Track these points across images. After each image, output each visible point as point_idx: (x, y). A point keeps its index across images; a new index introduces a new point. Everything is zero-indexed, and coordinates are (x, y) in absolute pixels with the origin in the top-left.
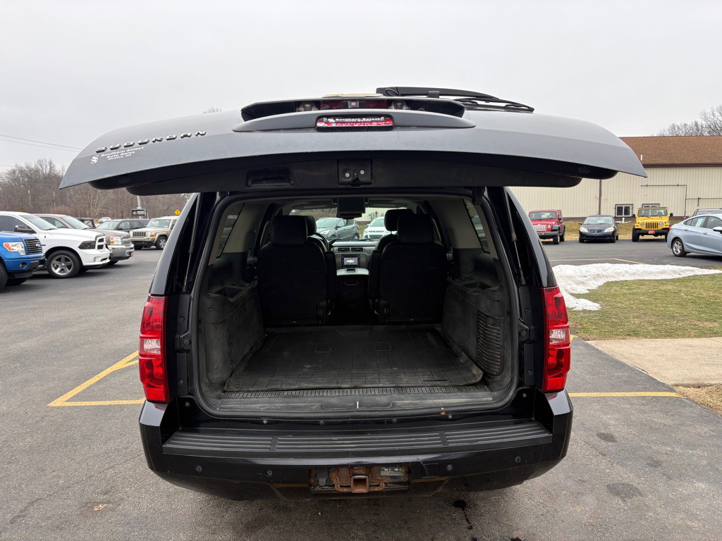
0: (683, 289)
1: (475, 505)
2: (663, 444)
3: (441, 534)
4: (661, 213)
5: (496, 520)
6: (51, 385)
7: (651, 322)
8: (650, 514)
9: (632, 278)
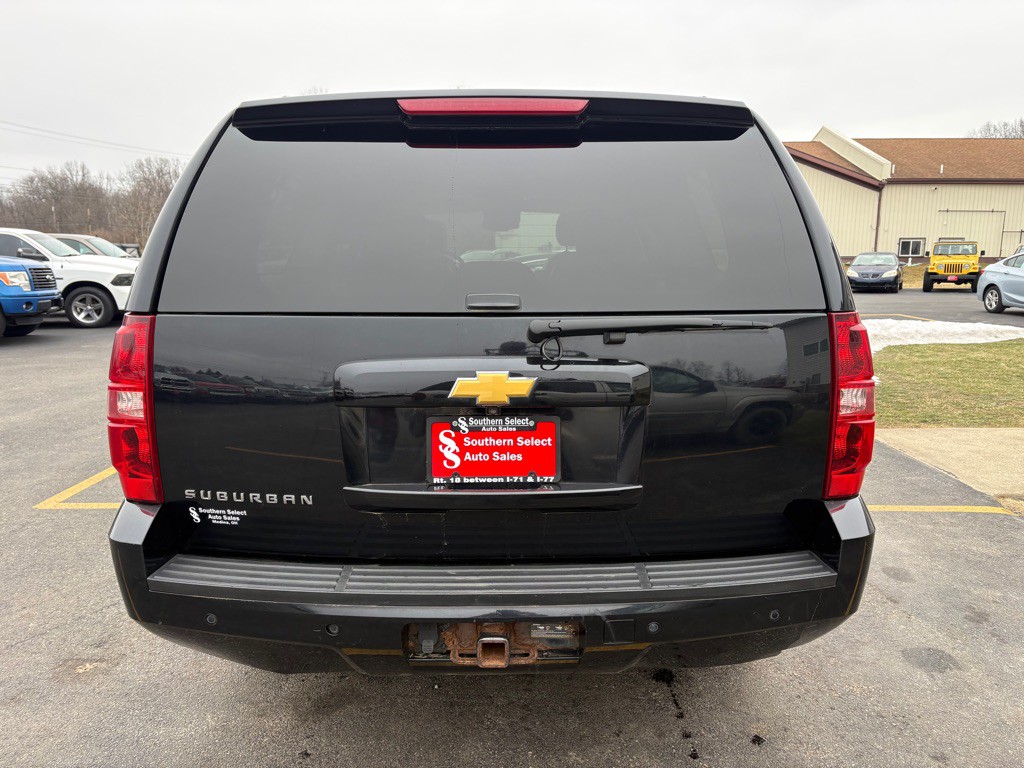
0: (1004, 357)
1: (690, 678)
2: (989, 586)
3: (633, 726)
4: (967, 250)
5: (722, 703)
6: (44, 477)
7: (958, 404)
8: (976, 699)
9: (926, 341)
